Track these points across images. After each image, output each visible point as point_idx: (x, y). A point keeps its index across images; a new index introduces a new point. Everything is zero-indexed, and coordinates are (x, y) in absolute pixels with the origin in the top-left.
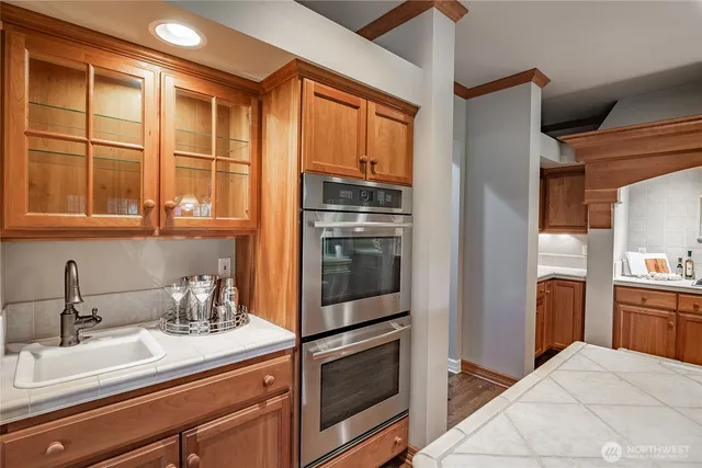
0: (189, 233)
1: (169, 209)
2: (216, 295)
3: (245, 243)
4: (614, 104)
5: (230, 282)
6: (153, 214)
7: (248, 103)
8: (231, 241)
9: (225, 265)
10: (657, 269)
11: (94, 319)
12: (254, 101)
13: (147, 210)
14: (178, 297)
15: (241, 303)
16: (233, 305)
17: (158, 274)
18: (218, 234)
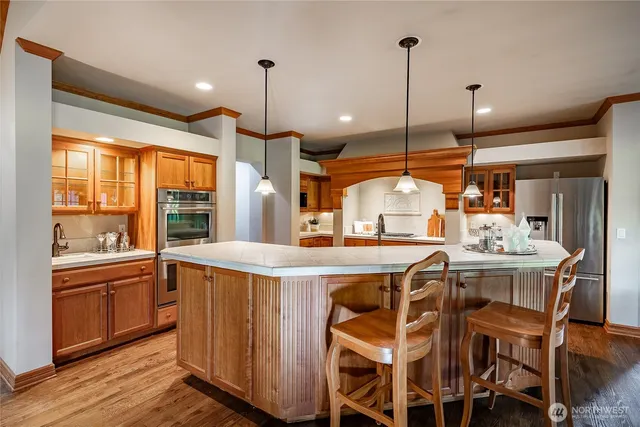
0: (106, 213)
1: (99, 203)
2: (119, 240)
3: (133, 217)
4: (345, 145)
5: (126, 233)
6: (92, 205)
7: (133, 158)
8: (126, 216)
9: (123, 227)
10: (368, 229)
11: (66, 247)
12: (137, 157)
13: (89, 203)
14: (101, 240)
15: (131, 244)
16: (127, 244)
17: (90, 231)
18: (121, 213)
